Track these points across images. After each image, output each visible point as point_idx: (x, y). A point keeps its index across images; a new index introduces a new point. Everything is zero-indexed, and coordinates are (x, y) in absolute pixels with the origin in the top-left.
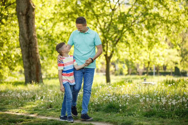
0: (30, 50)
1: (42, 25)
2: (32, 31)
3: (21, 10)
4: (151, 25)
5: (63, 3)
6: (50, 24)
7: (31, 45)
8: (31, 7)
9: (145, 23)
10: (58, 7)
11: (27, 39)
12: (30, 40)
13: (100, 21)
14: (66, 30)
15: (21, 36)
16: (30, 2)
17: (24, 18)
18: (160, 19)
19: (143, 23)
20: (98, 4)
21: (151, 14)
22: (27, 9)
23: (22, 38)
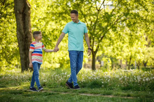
0: (26, 43)
1: (36, 23)
2: (28, 27)
3: (18, 9)
4: (132, 23)
5: (55, 4)
6: (43, 23)
7: (27, 39)
8: (27, 7)
9: (126, 22)
10: (50, 7)
11: (24, 34)
12: (26, 35)
13: (87, 20)
14: (57, 28)
15: (18, 31)
16: (27, 2)
17: (21, 16)
18: (139, 18)
19: (125, 22)
20: (85, 5)
21: (132, 14)
22: (23, 8)
23: (19, 33)
